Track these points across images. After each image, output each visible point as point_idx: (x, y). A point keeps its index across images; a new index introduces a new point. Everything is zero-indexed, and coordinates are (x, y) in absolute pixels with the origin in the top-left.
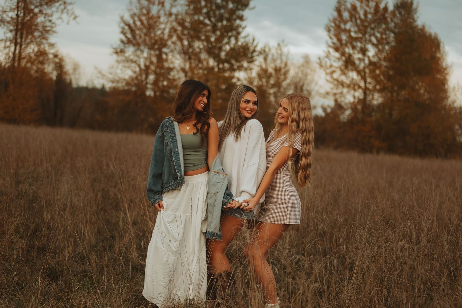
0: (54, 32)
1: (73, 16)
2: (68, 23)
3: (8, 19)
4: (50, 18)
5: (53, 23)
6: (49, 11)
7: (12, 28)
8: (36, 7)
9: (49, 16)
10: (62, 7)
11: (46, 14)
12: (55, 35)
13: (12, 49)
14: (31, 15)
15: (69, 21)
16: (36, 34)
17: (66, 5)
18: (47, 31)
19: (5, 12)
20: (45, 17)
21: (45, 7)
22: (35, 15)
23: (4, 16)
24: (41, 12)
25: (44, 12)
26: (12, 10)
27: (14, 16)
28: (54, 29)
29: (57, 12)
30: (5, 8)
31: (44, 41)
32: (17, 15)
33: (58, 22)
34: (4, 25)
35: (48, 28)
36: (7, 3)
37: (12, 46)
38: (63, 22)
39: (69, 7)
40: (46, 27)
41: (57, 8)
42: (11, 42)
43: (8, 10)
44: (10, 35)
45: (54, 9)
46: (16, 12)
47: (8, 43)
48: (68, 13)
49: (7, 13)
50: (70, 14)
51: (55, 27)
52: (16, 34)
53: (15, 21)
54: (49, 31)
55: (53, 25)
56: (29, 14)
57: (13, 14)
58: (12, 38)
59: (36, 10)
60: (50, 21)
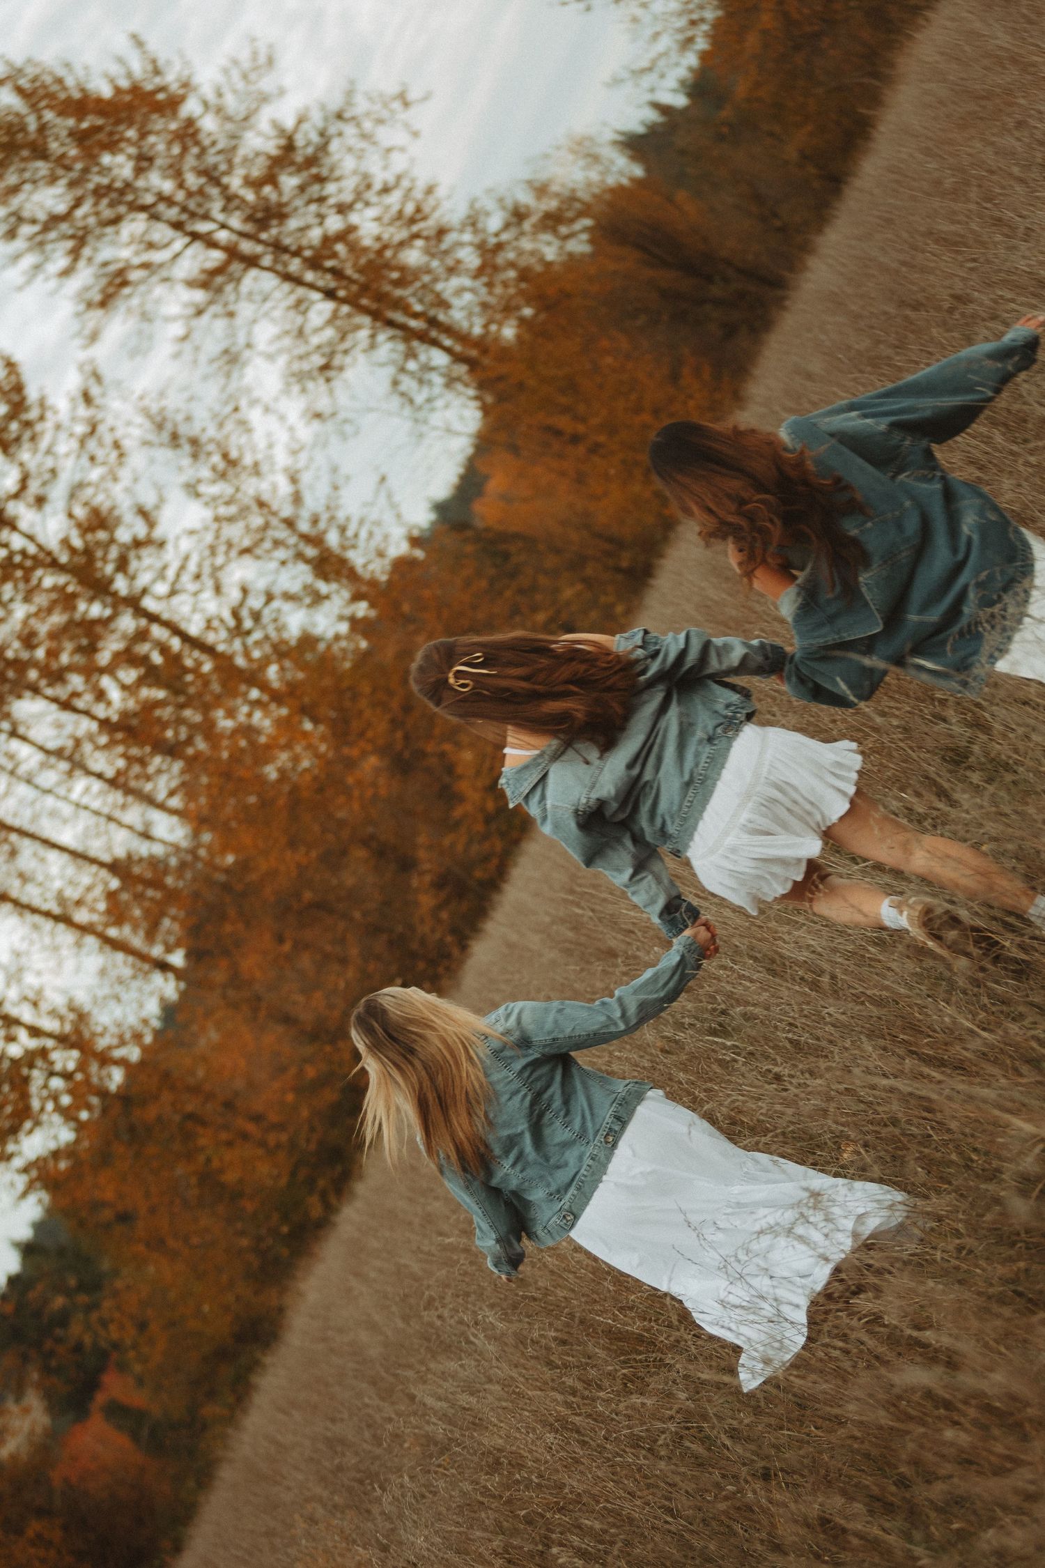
0: (430, 191)
1: (396, 105)
2: (416, 134)
3: (329, 333)
4: (377, 186)
5: (399, 178)
6: (350, 184)
7: (363, 334)
8: (321, 217)
9: (369, 186)
10: (350, 130)
11: (358, 195)
12: (441, 192)
13: (439, 358)
14: (340, 248)
15: (407, 126)
16: (413, 256)
17: (347, 115)
18: (419, 215)
19: (301, 333)
20: (367, 204)
21: (331, 188)
22: (345, 235)
23: (315, 340)
24: (342, 209)
25: (347, 197)
26: (300, 306)
27: (329, 306)
28: (421, 185)
29: (360, 156)
30: (288, 327)
31: (450, 239)
32: (330, 294)
33: (399, 163)
34: (346, 352)
35: (410, 209)
36: (277, 314)
37: (430, 359)
38: (402, 149)
39: (361, 106)
40: (400, 213)
41: (350, 150)
42: (411, 354)
43: (299, 320)
44: (388, 347)
45: (349, 164)
46: (316, 296)
47: (412, 365)
48: (380, 121)
49: (308, 330)
50: (385, 114)
51: (413, 180)
52: (390, 324)
53: (345, 309)
54: (418, 210)
55: (405, 183)
56: (334, 255)
57: (321, 309)
58: (401, 347)
59: (334, 223)
60: (386, 190)
